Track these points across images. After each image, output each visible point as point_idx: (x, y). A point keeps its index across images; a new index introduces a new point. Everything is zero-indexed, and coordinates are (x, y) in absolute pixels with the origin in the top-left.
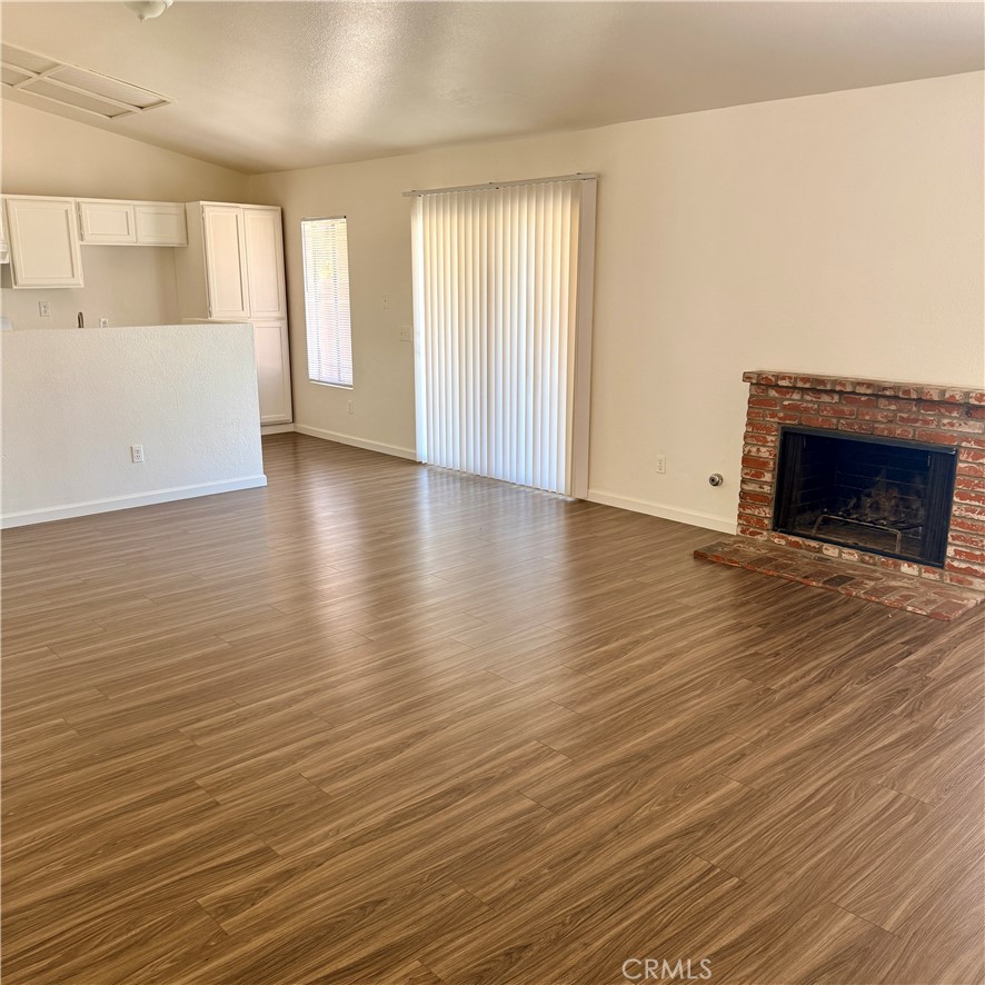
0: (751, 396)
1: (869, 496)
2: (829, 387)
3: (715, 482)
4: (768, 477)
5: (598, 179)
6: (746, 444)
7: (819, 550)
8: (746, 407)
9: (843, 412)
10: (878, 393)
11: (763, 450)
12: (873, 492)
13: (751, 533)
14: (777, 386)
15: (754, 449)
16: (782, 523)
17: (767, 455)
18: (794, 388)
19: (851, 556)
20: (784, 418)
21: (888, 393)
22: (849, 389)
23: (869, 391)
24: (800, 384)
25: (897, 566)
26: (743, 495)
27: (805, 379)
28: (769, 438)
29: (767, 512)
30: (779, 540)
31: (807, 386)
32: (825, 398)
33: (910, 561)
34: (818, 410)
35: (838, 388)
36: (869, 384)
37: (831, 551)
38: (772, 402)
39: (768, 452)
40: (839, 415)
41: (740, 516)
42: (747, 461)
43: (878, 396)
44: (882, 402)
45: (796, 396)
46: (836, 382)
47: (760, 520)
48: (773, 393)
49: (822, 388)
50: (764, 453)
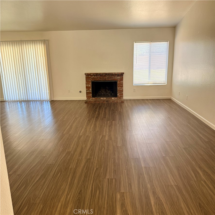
0: (86, 77)
1: (100, 91)
2: (99, 74)
3: (80, 92)
4: (91, 89)
5: (48, 41)
6: (86, 85)
7: (100, 99)
8: (85, 79)
9: (101, 78)
10: (106, 74)
11: (89, 85)
12: (101, 90)
13: (89, 99)
14: (91, 75)
15: (88, 85)
16: (93, 96)
17: (90, 86)
18: (94, 75)
19: (105, 98)
20: (92, 80)
21: (108, 74)
22: (102, 74)
23: (105, 74)
24: (94, 74)
25: (111, 98)
26: (87, 93)
27: (95, 73)
28: (90, 83)
29: (91, 95)
30: (94, 99)
31: (96, 74)
32: (98, 76)
33: (113, 97)
34: (97, 78)
35: (100, 74)
36: (105, 73)
37: (102, 98)
38: (90, 77)
39: (90, 85)
40: (100, 78)
41: (87, 96)
42: (87, 87)
43: (106, 75)
44: (106, 76)
45: (93, 76)
46: (100, 73)
47: (90, 96)
48: (89, 76)
49: (98, 74)
50: (89, 86)
